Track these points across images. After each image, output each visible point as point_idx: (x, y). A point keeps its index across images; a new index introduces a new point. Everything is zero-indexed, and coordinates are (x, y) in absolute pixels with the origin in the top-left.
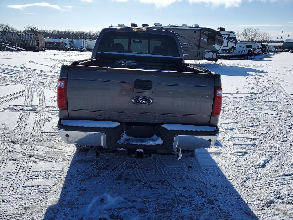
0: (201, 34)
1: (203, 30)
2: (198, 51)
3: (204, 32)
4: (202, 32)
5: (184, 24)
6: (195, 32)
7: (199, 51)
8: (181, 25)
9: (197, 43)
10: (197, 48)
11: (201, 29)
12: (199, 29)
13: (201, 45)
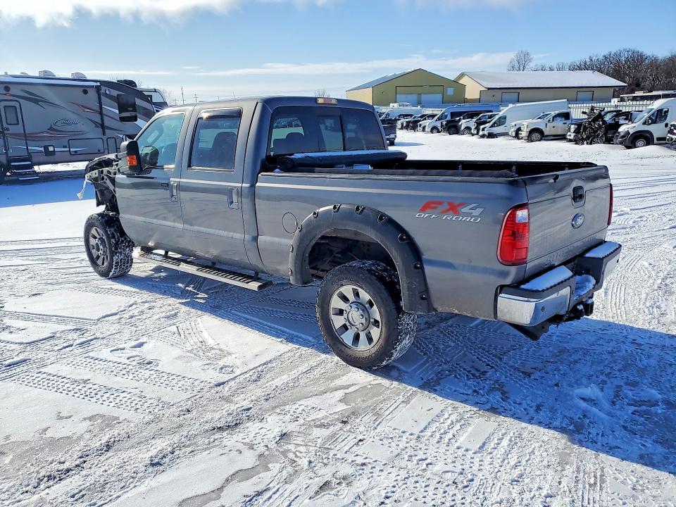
0: (102, 97)
1: (103, 88)
2: (103, 137)
3: (108, 92)
4: (103, 91)
5: (46, 72)
6: (85, 92)
7: (105, 138)
8: (37, 75)
9: (97, 118)
10: (100, 130)
11: (98, 84)
12: (95, 84)
13: (107, 122)
